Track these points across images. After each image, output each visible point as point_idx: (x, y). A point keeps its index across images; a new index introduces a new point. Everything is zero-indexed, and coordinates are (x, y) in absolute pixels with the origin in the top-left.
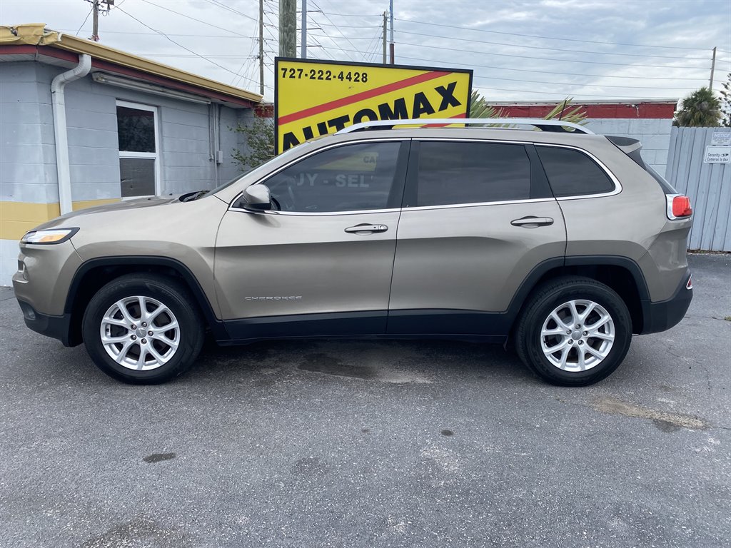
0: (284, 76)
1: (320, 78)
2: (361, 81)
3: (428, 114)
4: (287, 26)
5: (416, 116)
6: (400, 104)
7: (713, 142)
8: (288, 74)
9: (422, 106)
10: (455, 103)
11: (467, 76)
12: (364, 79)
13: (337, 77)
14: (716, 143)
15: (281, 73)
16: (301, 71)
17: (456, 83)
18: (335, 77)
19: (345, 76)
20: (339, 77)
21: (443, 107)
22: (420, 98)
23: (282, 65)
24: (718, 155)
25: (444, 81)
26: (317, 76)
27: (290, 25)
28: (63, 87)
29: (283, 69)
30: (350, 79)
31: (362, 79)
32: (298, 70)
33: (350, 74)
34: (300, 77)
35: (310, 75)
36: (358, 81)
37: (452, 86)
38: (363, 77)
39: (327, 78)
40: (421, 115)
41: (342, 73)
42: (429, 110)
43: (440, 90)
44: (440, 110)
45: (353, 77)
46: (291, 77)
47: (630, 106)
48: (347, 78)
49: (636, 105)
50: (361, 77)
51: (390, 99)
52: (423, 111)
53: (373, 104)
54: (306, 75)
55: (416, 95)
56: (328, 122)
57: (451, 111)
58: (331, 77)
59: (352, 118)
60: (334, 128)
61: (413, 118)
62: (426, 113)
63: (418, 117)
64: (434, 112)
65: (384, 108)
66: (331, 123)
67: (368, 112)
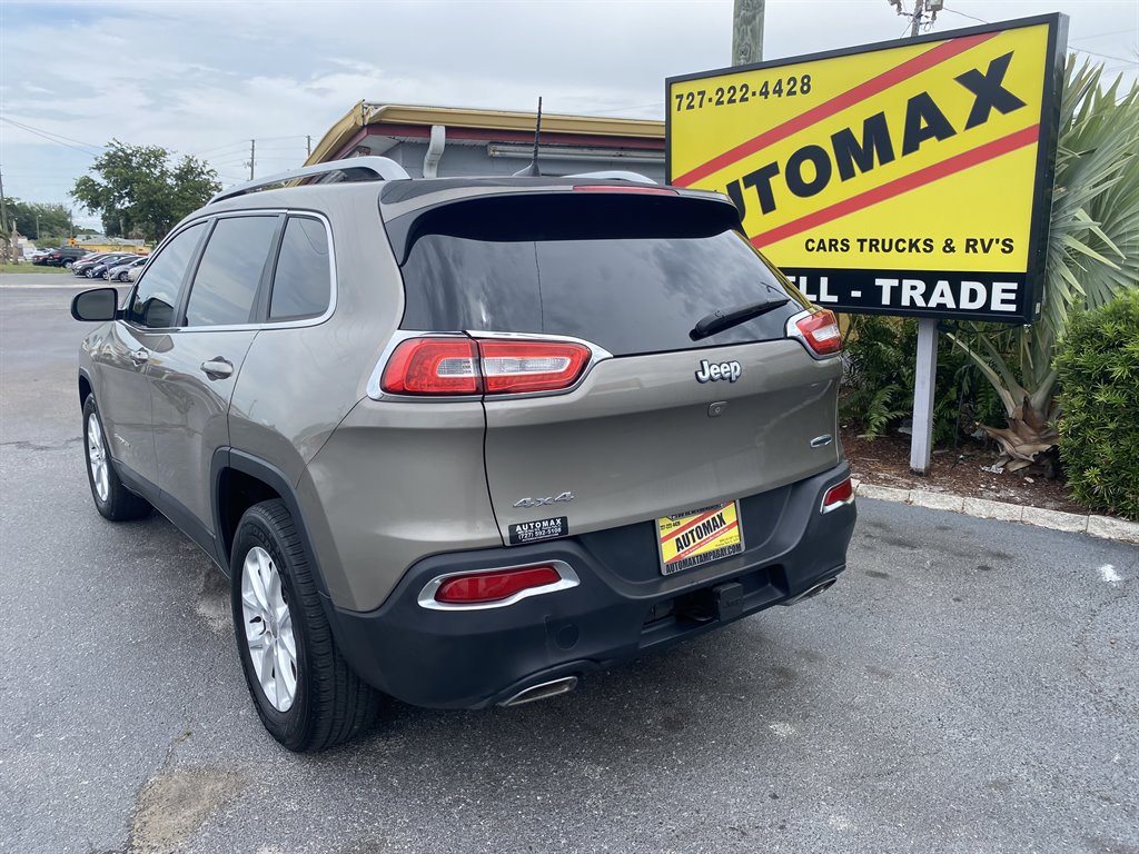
0: (679, 109)
1: (731, 101)
2: (799, 92)
3: (940, 138)
5: (910, 146)
6: (876, 126)
8: (685, 102)
9: (924, 124)
10: (1010, 103)
11: (1044, 30)
12: (805, 88)
13: (758, 94)
15: (675, 102)
16: (702, 93)
17: (1008, 57)
18: (754, 94)
19: (771, 89)
20: (761, 94)
21: (977, 117)
22: (921, 107)
23: (677, 89)
25: (979, 58)
26: (726, 98)
29: (677, 97)
30: (779, 92)
31: (802, 88)
32: (699, 93)
33: (780, 82)
34: (701, 106)
35: (715, 98)
36: (795, 93)
37: (1000, 65)
38: (804, 84)
39: (743, 99)
40: (921, 144)
41: (766, 84)
42: (942, 129)
43: (969, 80)
44: (970, 125)
45: (786, 88)
46: (690, 107)
48: (775, 92)
50: (799, 84)
51: (853, 120)
52: (926, 134)
53: (820, 135)
54: (710, 100)
55: (910, 101)
56: (744, 178)
57: (999, 124)
58: (749, 95)
59: (782, 168)
60: (754, 189)
61: (905, 153)
62: (934, 138)
63: (917, 148)
64: (953, 133)
65: (843, 140)
66: (749, 180)
67: (813, 153)
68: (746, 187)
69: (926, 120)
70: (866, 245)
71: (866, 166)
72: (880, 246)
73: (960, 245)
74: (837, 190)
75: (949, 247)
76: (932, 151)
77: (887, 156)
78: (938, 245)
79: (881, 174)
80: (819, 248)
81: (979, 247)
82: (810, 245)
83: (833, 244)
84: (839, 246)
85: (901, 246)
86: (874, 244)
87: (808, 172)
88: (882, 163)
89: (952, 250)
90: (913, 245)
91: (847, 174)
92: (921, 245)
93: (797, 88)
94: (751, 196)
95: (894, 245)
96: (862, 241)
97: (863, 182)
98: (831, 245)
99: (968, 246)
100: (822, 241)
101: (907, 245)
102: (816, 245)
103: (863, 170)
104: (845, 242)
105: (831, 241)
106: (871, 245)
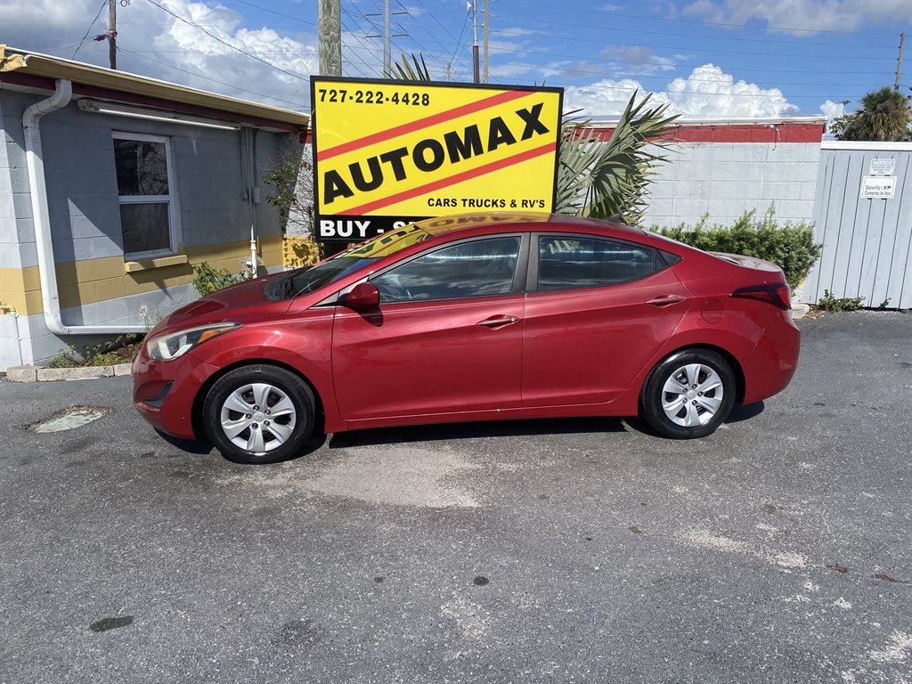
0: (323, 100)
1: (368, 101)
2: (421, 103)
3: (508, 144)
4: (328, 34)
5: (492, 146)
6: (472, 132)
7: (872, 172)
8: (328, 96)
9: (499, 135)
10: (542, 129)
11: (557, 95)
12: (426, 102)
13: (390, 100)
14: (875, 173)
15: (318, 95)
16: (345, 92)
17: (542, 104)
18: (387, 99)
19: (400, 98)
20: (393, 100)
21: (527, 135)
22: (497, 124)
23: (319, 86)
24: (878, 188)
25: (528, 102)
26: (365, 98)
27: (331, 33)
28: (38, 121)
29: (321, 91)
30: (407, 102)
31: (423, 102)
32: (341, 92)
33: (407, 95)
34: (343, 100)
35: (356, 98)
36: (418, 104)
37: (537, 108)
38: (424, 99)
39: (378, 102)
40: (498, 146)
41: (396, 94)
42: (509, 139)
43: (522, 113)
44: (523, 139)
45: (411, 100)
46: (332, 100)
47: (768, 127)
48: (403, 101)
49: (776, 125)
50: (421, 99)
51: (459, 126)
52: (500, 141)
53: (437, 133)
54: (351, 98)
55: (492, 120)
56: (381, 156)
57: (537, 140)
58: (383, 99)
59: (411, 151)
60: (389, 164)
61: (489, 150)
62: (505, 143)
63: (496, 148)
64: (515, 142)
65: (451, 138)
66: (385, 157)
67: (432, 144)
68: (383, 162)
69: (500, 133)
70: (467, 203)
71: (467, 155)
72: (475, 204)
73: (519, 203)
74: (448, 169)
75: (513, 204)
76: (504, 150)
77: (479, 151)
78: (508, 203)
79: (475, 161)
80: (437, 204)
81: (528, 204)
82: (431, 202)
83: (446, 202)
84: (450, 203)
85: (488, 203)
86: (472, 203)
87: (429, 156)
88: (476, 154)
89: (515, 206)
90: (494, 203)
91: (454, 159)
92: (498, 203)
93: (420, 101)
94: (387, 168)
95: (484, 203)
96: (464, 200)
97: (464, 165)
98: (445, 202)
99: (523, 203)
100: (439, 200)
101: (491, 203)
102: (435, 202)
103: (465, 158)
104: (454, 201)
105: (445, 200)
106: (470, 203)
